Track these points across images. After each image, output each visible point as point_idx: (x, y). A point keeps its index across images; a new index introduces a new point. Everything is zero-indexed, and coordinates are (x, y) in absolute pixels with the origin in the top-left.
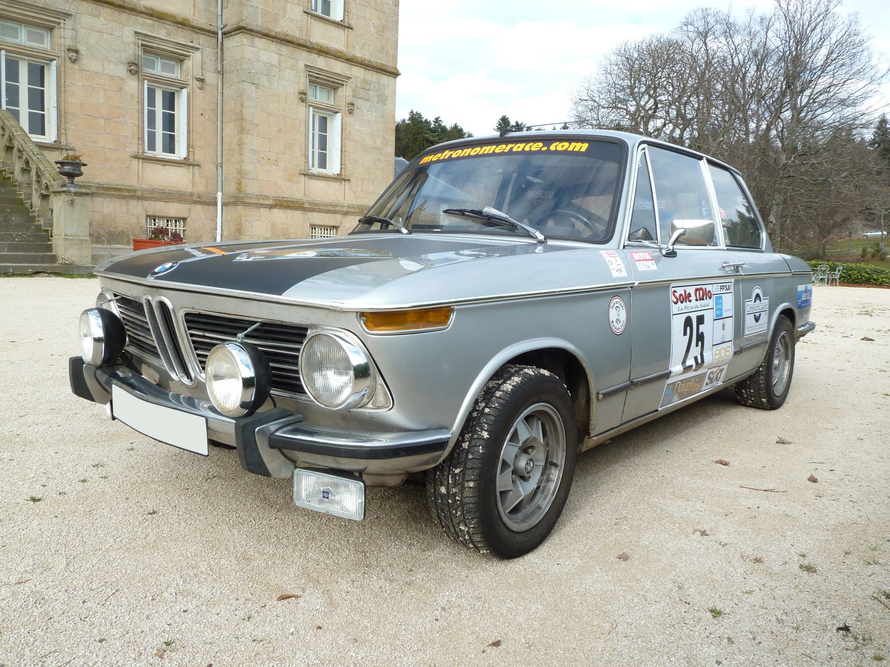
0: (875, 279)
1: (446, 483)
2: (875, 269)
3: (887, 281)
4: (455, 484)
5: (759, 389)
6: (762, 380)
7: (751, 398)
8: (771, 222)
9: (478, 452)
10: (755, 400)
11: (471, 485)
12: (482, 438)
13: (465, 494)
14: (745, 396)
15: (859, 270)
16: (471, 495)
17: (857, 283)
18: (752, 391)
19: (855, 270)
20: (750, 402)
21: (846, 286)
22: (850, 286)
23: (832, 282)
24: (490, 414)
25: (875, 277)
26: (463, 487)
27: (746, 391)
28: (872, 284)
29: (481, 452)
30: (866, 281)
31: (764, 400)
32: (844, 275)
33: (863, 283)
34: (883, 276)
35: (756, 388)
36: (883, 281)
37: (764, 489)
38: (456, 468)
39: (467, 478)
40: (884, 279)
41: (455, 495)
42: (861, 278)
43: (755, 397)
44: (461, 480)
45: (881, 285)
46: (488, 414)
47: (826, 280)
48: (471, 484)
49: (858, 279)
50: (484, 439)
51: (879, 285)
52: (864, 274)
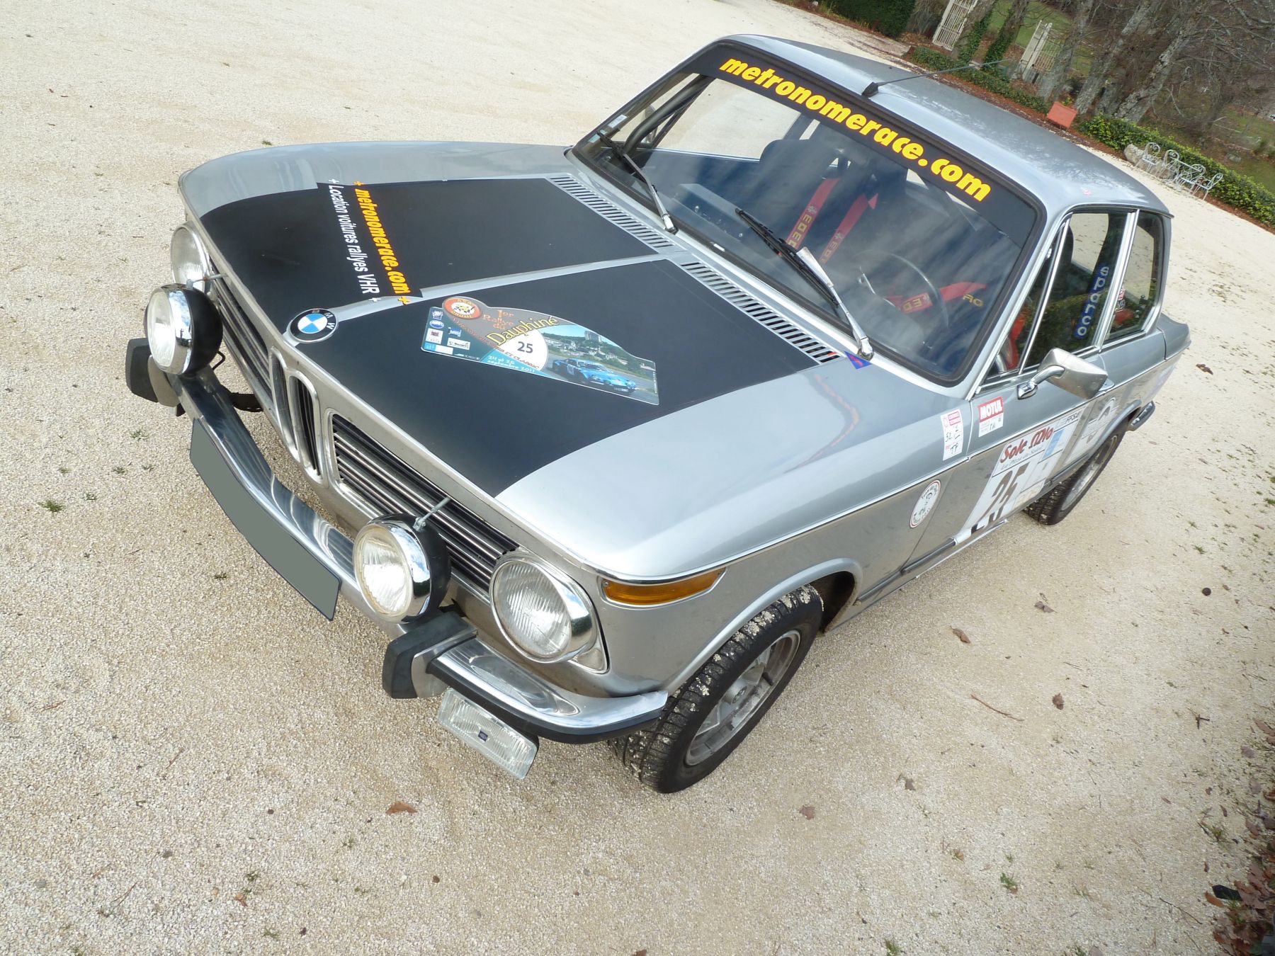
0: (1255, 209)
2: (1264, 193)
3: (1270, 217)
8: (1162, 63)
9: (689, 709)
11: (665, 742)
12: (699, 694)
15: (1243, 186)
16: (661, 750)
17: (1230, 203)
19: (1237, 185)
21: (1213, 203)
22: (1218, 206)
23: (1199, 192)
24: (719, 665)
25: (1257, 206)
26: (654, 738)
28: (1249, 214)
29: (692, 710)
30: (1242, 205)
32: (1219, 186)
33: (1237, 206)
34: (1268, 208)
36: (1264, 216)
37: (999, 707)
39: (664, 731)
40: (1267, 214)
42: (1239, 199)
45: (1258, 219)
46: (717, 664)
47: (1193, 187)
49: (1234, 199)
50: (701, 696)
51: (1257, 218)
52: (1245, 195)
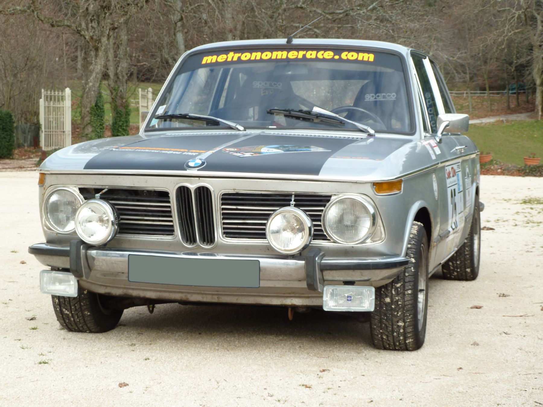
1: (390, 295)
4: (398, 294)
5: (465, 260)
6: (467, 251)
7: (457, 269)
9: (411, 271)
10: (461, 270)
12: (412, 262)
13: (406, 299)
14: (452, 268)
18: (458, 262)
20: (455, 273)
24: (412, 248)
26: (404, 294)
27: (453, 263)
29: (413, 270)
31: (468, 270)
35: (462, 259)
38: (397, 283)
39: (407, 288)
41: (397, 301)
43: (460, 268)
44: (402, 291)
46: (410, 248)
48: (410, 292)
